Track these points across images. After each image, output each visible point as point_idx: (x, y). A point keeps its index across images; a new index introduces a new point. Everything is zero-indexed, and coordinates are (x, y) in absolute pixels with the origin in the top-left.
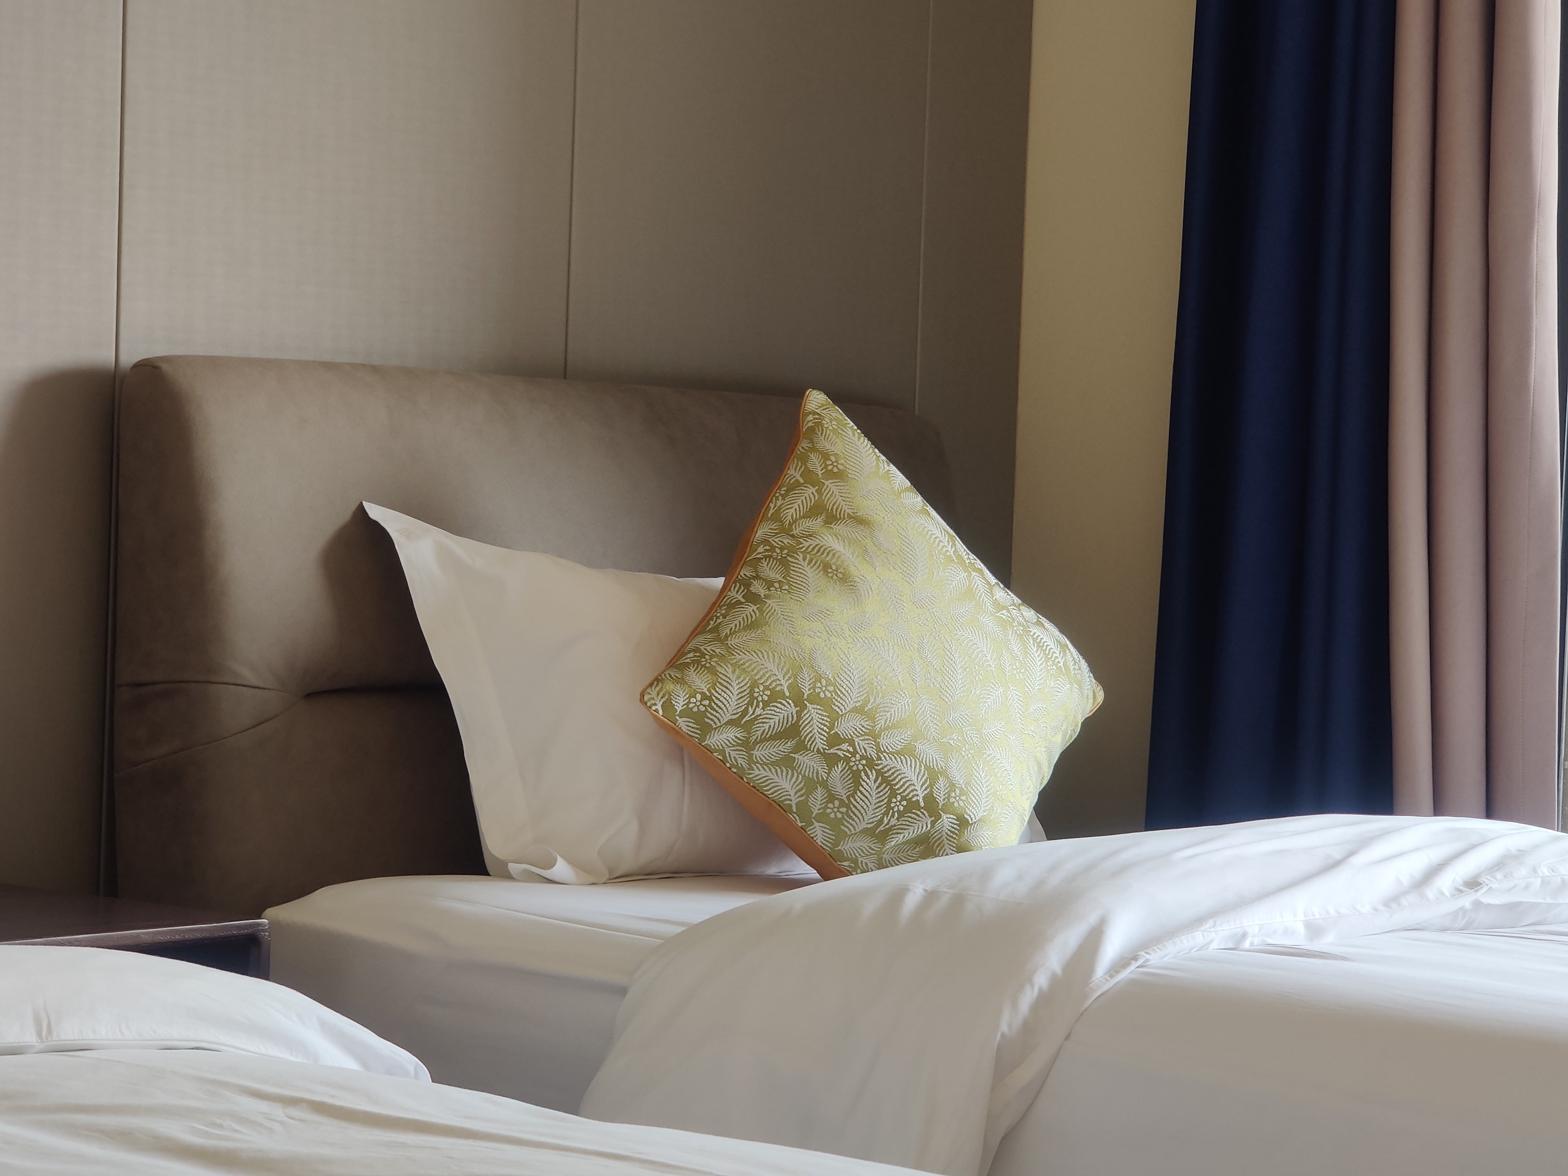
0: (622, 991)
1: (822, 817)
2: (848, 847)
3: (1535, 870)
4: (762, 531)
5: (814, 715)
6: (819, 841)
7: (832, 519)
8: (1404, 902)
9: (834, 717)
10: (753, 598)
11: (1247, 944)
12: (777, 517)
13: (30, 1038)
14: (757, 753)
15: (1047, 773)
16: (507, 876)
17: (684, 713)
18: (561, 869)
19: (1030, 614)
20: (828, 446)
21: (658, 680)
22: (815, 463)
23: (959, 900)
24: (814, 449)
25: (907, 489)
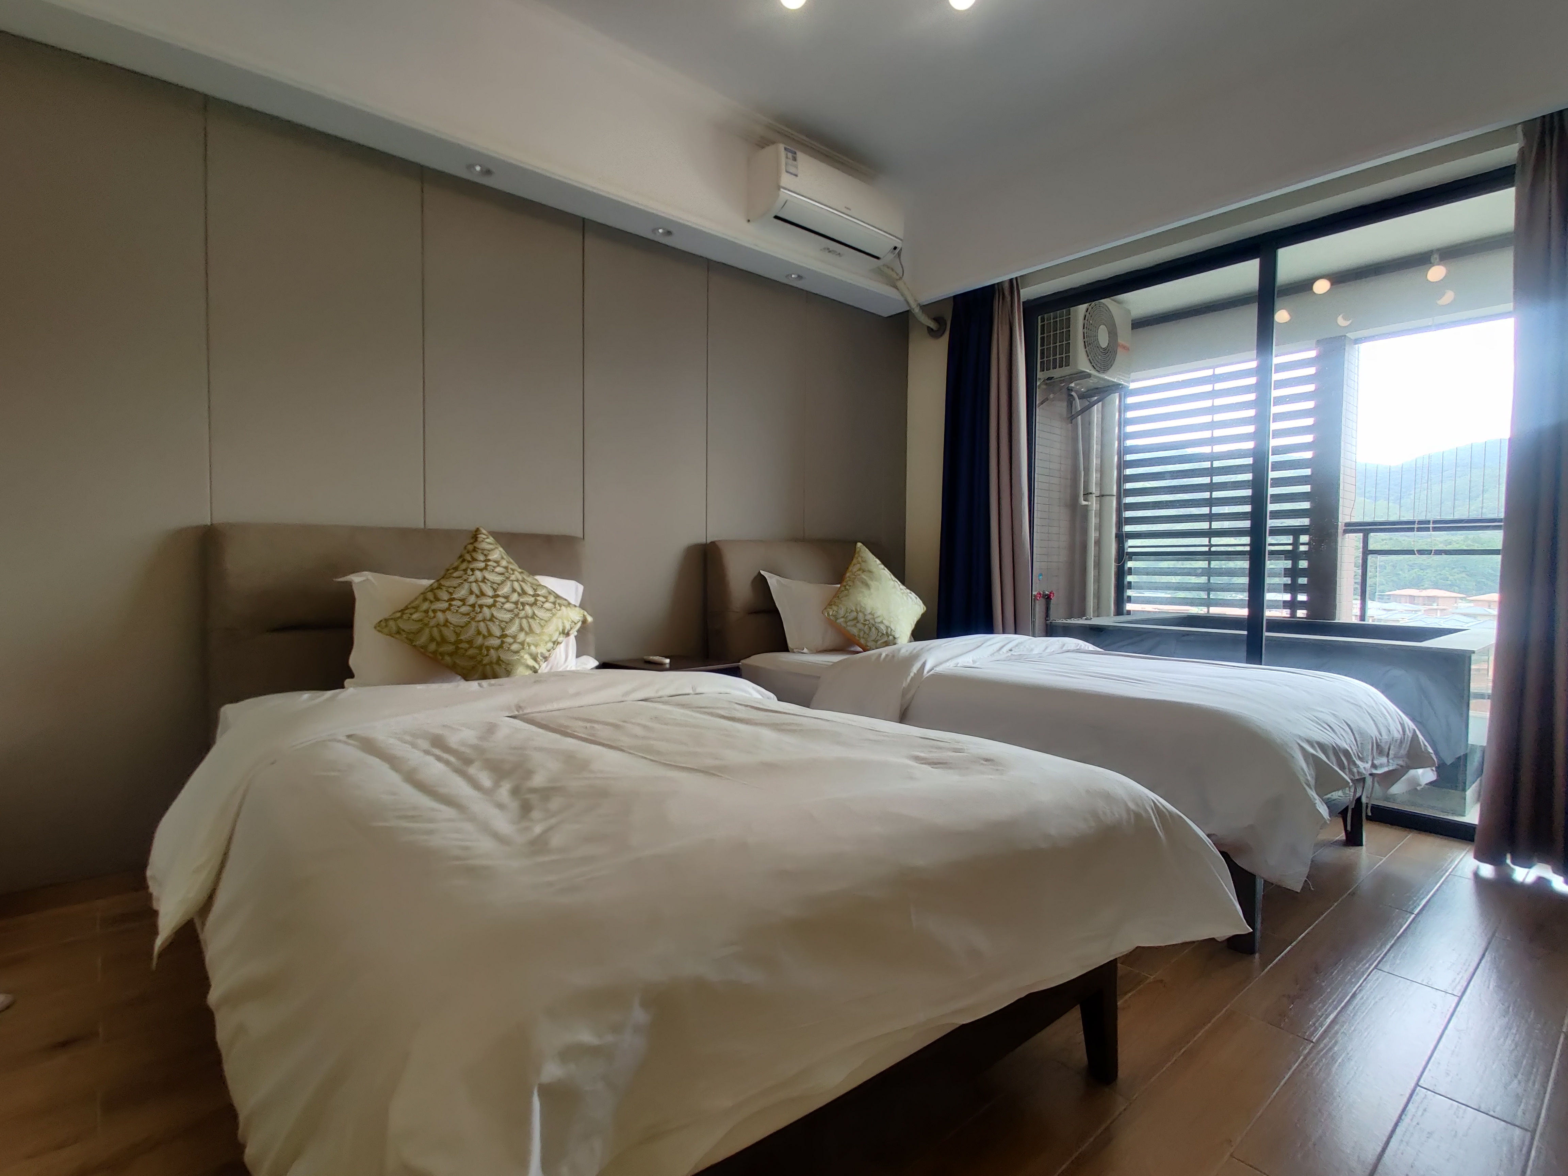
0: (819, 677)
1: (863, 638)
2: (869, 644)
3: (1025, 646)
4: (848, 574)
5: (861, 615)
6: (862, 643)
7: (864, 571)
8: (995, 654)
9: (865, 615)
10: (846, 589)
11: (959, 665)
12: (851, 571)
13: (691, 692)
14: (848, 624)
15: (913, 626)
16: (794, 652)
17: (832, 615)
18: (805, 650)
19: (908, 591)
20: (862, 555)
21: (825, 608)
22: (860, 559)
23: (893, 656)
24: (859, 556)
25: (880, 564)
